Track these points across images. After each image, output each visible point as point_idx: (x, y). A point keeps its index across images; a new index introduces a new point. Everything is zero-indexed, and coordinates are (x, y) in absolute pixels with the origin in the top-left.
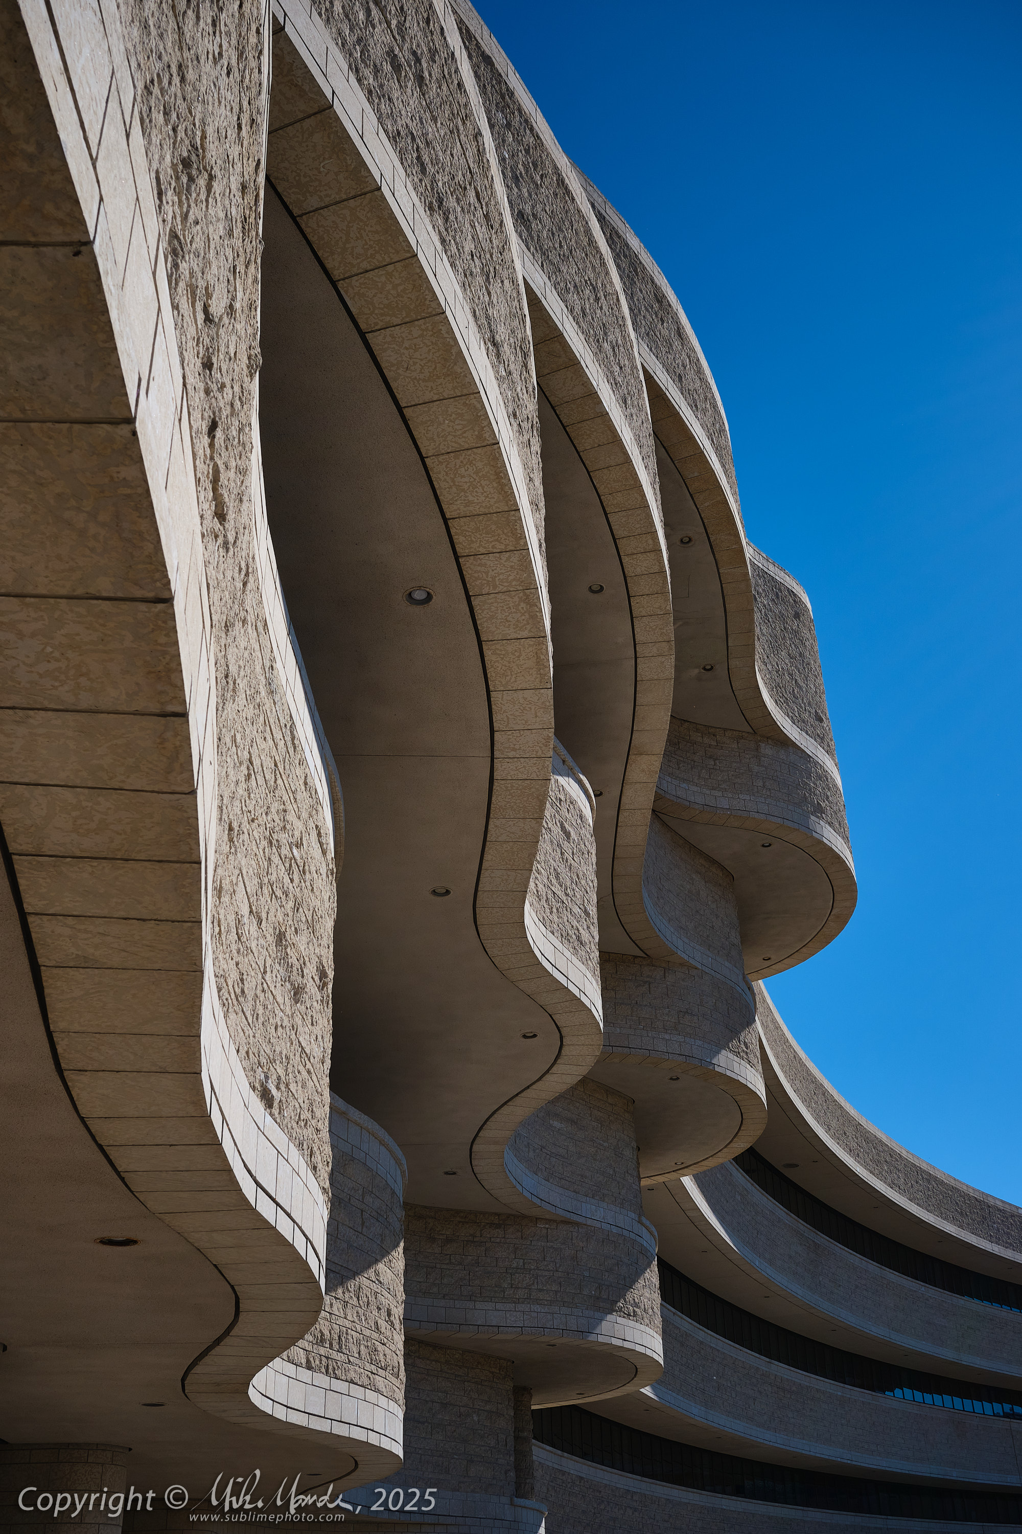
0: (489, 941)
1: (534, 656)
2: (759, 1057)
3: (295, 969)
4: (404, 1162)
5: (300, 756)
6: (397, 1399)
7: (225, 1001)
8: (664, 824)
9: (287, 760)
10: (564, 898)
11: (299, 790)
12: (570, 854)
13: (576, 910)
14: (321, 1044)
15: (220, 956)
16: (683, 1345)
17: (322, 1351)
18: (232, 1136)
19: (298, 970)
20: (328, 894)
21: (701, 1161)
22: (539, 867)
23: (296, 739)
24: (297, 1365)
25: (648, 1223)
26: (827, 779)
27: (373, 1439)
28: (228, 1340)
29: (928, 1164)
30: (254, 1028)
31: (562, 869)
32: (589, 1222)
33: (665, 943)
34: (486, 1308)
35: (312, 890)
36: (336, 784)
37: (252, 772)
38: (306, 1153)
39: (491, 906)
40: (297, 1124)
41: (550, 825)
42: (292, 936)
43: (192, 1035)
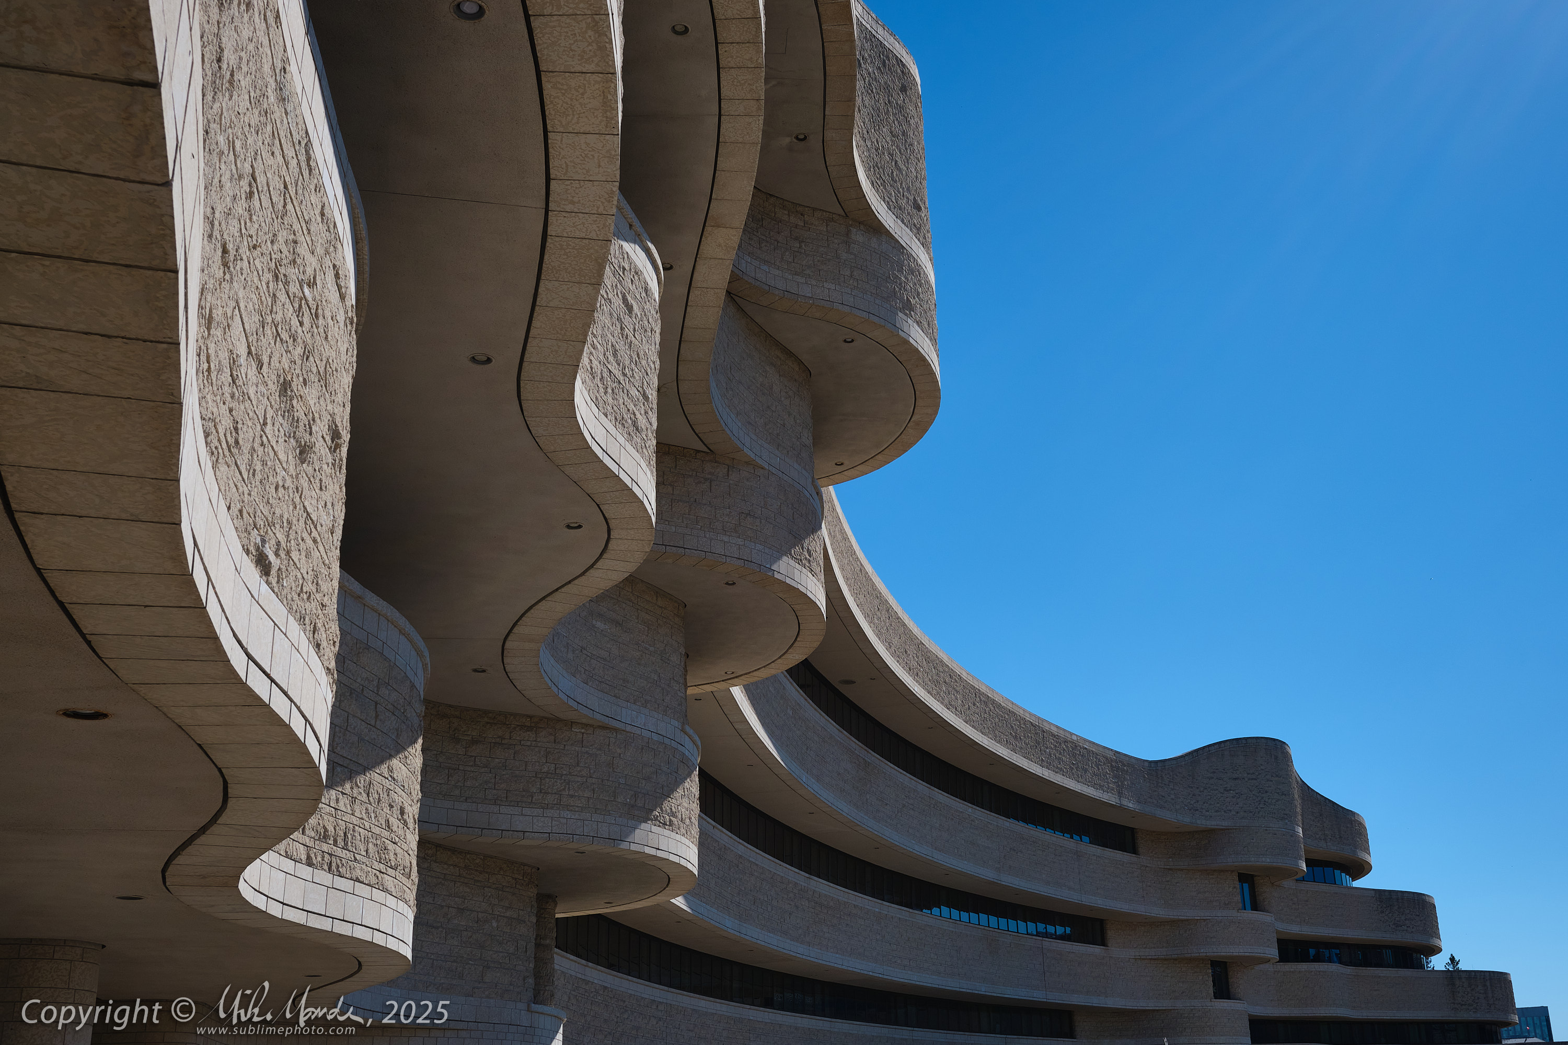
0: (534, 419)
1: (600, 95)
2: (822, 566)
3: (301, 424)
4: (427, 654)
5: (316, 181)
6: (408, 900)
7: (214, 449)
8: (740, 309)
9: (300, 183)
10: (621, 378)
11: (313, 220)
12: (631, 330)
13: (634, 392)
14: (331, 511)
15: (208, 397)
16: (721, 859)
17: (325, 847)
18: (219, 601)
19: (305, 426)
20: (346, 345)
21: (753, 671)
22: (595, 341)
23: (312, 160)
24: (296, 861)
25: (691, 732)
26: (920, 274)
27: (379, 939)
28: (214, 829)
29: (987, 687)
30: (249, 485)
31: (621, 346)
32: (629, 728)
33: (730, 438)
34: (512, 813)
35: (326, 338)
36: (360, 220)
37: (255, 190)
38: (308, 628)
39: (538, 379)
40: (299, 596)
41: (610, 296)
42: (300, 387)
43: (169, 478)
